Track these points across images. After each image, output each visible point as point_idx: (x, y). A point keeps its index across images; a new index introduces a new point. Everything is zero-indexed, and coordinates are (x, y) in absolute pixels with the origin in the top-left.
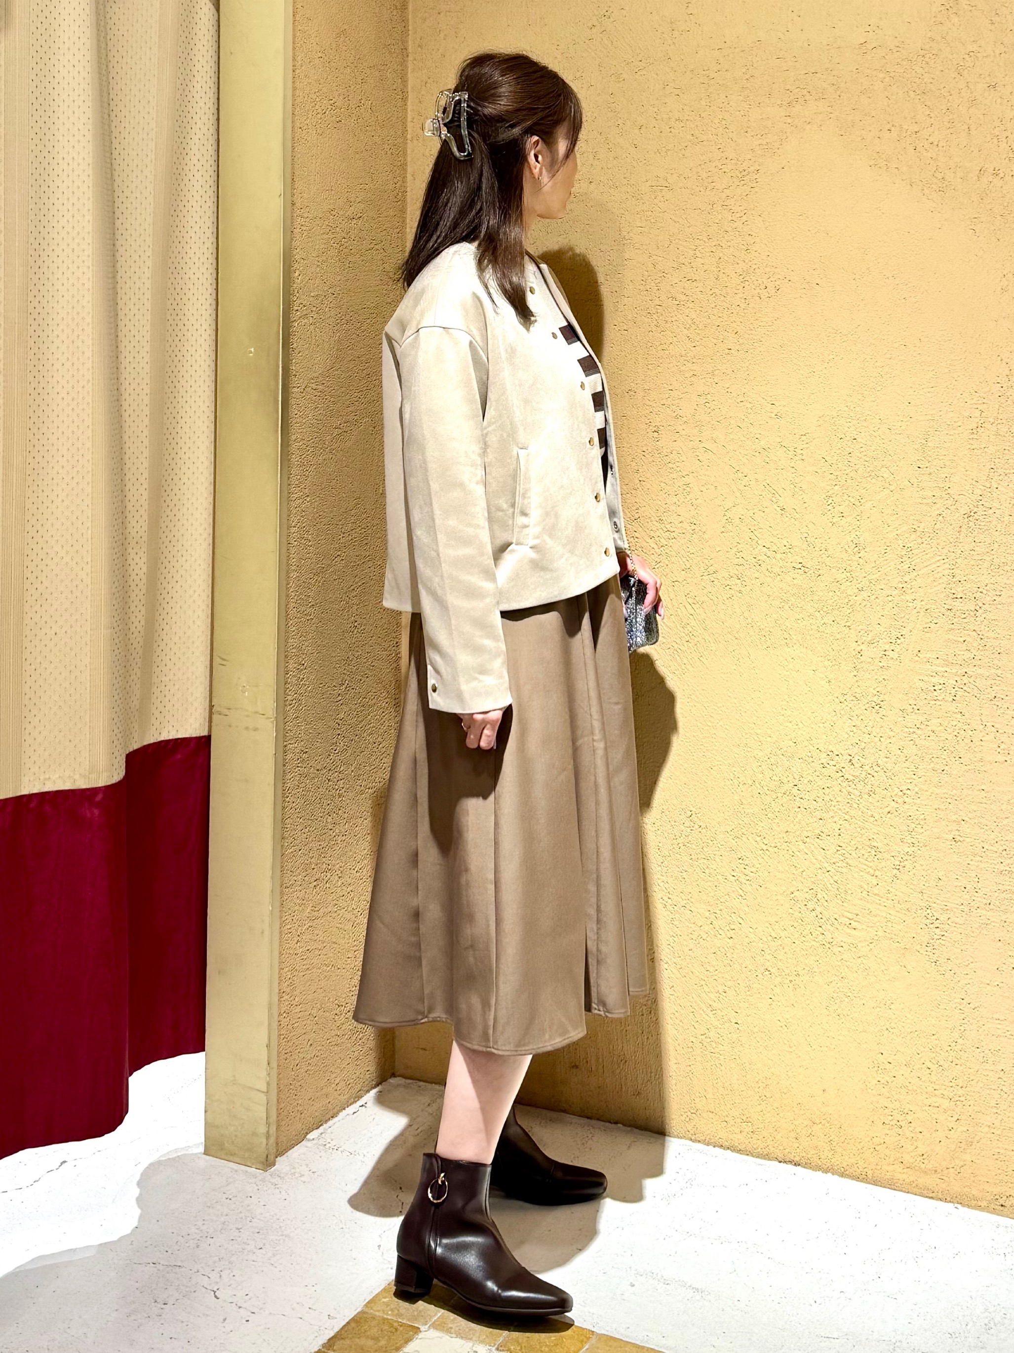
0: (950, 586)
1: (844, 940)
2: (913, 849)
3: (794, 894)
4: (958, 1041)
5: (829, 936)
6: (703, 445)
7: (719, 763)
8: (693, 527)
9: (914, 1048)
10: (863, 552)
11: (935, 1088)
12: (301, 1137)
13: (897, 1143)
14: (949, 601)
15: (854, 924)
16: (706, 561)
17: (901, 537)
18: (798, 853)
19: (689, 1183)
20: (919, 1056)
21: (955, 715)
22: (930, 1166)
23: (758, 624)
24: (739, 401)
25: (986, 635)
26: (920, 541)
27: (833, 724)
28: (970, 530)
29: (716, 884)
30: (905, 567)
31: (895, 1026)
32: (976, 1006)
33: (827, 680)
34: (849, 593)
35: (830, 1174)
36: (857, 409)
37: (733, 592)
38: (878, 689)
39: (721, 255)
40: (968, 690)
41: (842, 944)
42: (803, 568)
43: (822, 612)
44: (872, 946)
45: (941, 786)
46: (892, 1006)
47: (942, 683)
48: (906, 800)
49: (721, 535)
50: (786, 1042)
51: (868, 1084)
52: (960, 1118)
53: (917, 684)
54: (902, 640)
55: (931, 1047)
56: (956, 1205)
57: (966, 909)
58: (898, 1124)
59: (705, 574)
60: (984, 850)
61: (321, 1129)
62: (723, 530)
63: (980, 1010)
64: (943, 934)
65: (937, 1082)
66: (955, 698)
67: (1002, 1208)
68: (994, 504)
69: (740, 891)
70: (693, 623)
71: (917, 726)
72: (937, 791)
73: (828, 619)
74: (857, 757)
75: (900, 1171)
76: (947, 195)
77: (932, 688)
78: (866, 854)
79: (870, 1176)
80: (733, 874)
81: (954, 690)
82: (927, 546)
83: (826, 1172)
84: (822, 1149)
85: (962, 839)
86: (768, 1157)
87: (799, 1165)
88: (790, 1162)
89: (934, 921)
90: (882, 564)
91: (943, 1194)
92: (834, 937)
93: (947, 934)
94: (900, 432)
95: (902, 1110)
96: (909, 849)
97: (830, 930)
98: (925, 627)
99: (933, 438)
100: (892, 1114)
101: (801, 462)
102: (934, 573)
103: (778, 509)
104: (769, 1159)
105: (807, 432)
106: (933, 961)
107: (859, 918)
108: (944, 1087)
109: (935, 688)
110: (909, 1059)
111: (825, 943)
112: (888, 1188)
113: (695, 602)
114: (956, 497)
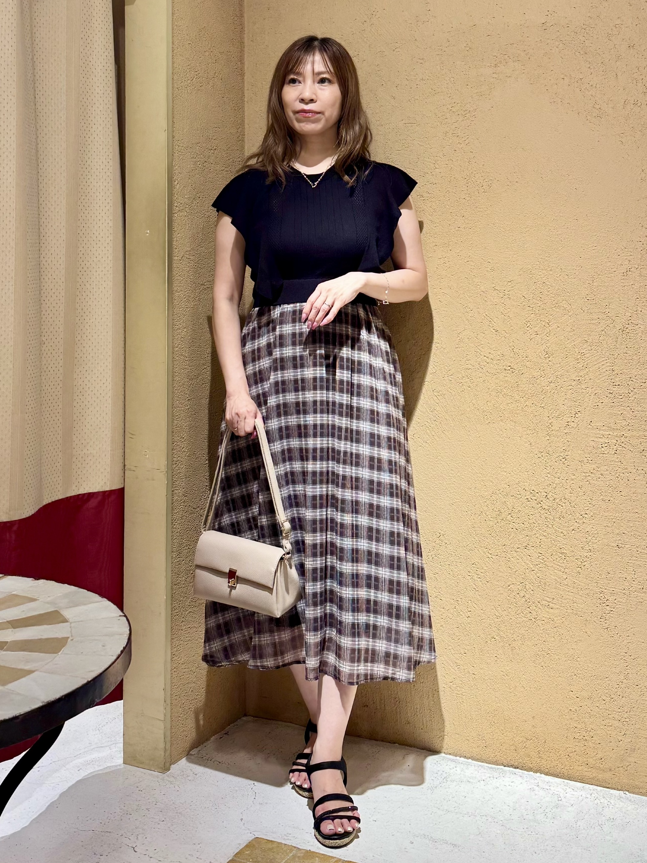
0: (611, 377)
1: (545, 616)
2: (590, 553)
3: (511, 586)
4: (623, 681)
5: (534, 613)
6: (443, 291)
9: (593, 687)
10: (551, 357)
11: (608, 713)
12: (186, 752)
13: (583, 752)
14: (611, 387)
15: (551, 605)
16: (446, 367)
17: (577, 347)
18: (512, 559)
19: (445, 780)
20: (597, 692)
21: (616, 463)
22: (606, 766)
23: (482, 408)
24: (466, 261)
25: (636, 410)
26: (589, 348)
27: (534, 472)
28: (624, 341)
29: (458, 580)
30: (580, 366)
31: (581, 672)
32: (635, 657)
33: (529, 443)
34: (543, 385)
35: (538, 774)
36: (545, 262)
37: (464, 386)
38: (564, 448)
39: (452, 166)
40: (626, 447)
41: (543, 619)
42: (511, 370)
43: (524, 398)
44: (563, 619)
45: (608, 511)
46: (578, 659)
47: (607, 442)
48: (585, 521)
49: (456, 350)
50: (507, 685)
51: (563, 713)
52: (625, 733)
53: (590, 444)
54: (580, 414)
55: (605, 686)
56: (625, 792)
57: (627, 592)
58: (584, 738)
59: (446, 376)
60: (638, 553)
61: (199, 748)
62: (457, 346)
63: (638, 660)
64: (612, 609)
65: (610, 710)
66: (616, 452)
68: (640, 322)
69: (474, 586)
70: (438, 408)
71: (591, 471)
72: (606, 514)
73: (528, 403)
74: (551, 494)
75: (586, 770)
76: (602, 119)
77: (600, 446)
78: (559, 558)
79: (566, 774)
80: (469, 574)
81: (616, 446)
82: (595, 352)
83: (536, 772)
84: (533, 757)
85: (623, 546)
86: (496, 763)
87: (518, 768)
88: (512, 766)
89: (605, 601)
90: (564, 365)
91: (615, 785)
92: (538, 614)
93: (614, 610)
94: (574, 277)
95: (586, 729)
96: (587, 554)
97: (535, 609)
98: (595, 405)
99: (597, 280)
100: (579, 731)
101: (508, 299)
102: (599, 369)
103: (494, 331)
104: (497, 765)
105: (512, 279)
106: (605, 628)
107: (554, 601)
108: (614, 712)
109: (602, 446)
110: (590, 694)
111: (531, 618)
112: (579, 782)
113: (440, 395)
114: (613, 319)
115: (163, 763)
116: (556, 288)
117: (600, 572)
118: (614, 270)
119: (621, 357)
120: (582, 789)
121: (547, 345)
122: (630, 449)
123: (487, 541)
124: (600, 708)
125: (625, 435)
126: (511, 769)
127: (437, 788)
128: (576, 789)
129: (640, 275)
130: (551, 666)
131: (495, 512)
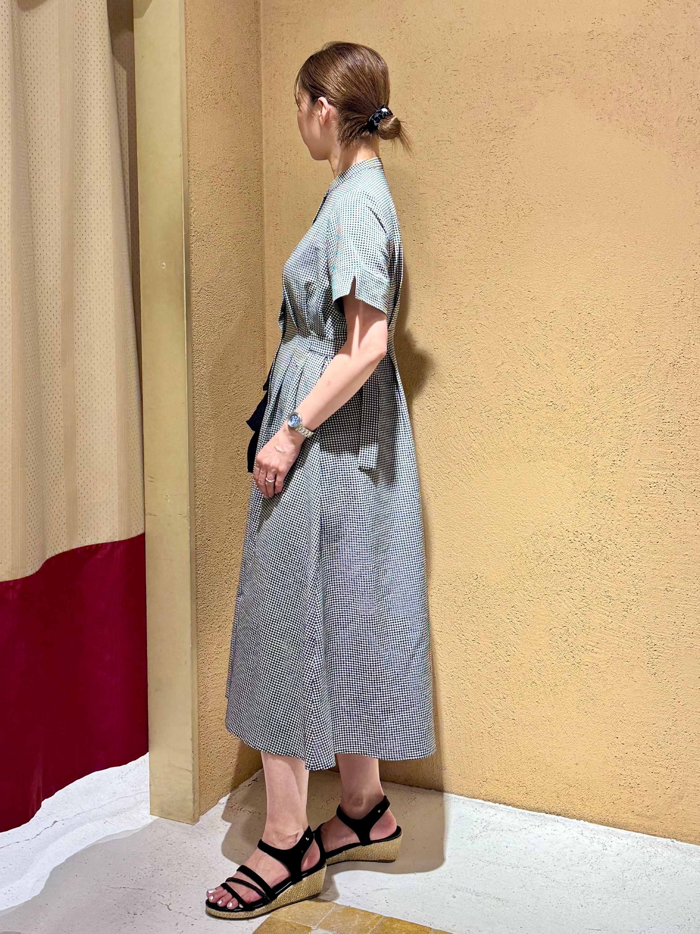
0: (661, 414)
1: (589, 661)
2: (637, 597)
3: (552, 630)
4: (672, 728)
5: (578, 658)
6: (480, 322)
7: (495, 542)
8: (474, 379)
9: (641, 733)
10: (596, 393)
11: (656, 760)
12: (215, 802)
13: (629, 799)
14: (661, 425)
15: (596, 650)
16: (484, 403)
17: (624, 381)
18: (554, 602)
19: (485, 828)
20: (644, 739)
21: (666, 504)
22: (653, 814)
23: (522, 445)
24: (504, 290)
25: (687, 447)
26: (638, 383)
27: (578, 513)
28: (675, 374)
29: (496, 624)
30: (627, 402)
31: (626, 719)
32: (683, 704)
33: (572, 482)
34: (587, 422)
35: (582, 821)
36: (590, 293)
37: (503, 424)
38: (609, 488)
39: (489, 188)
40: (676, 486)
41: (588, 663)
42: (554, 406)
43: (567, 436)
44: (608, 664)
45: (656, 553)
46: (624, 705)
47: (656, 481)
48: (632, 563)
49: (494, 384)
50: (549, 731)
51: (608, 759)
52: (673, 780)
53: (638, 483)
54: (627, 453)
55: (652, 733)
56: (672, 840)
57: (676, 637)
58: (630, 785)
59: (483, 412)
60: (688, 596)
61: (227, 797)
62: (495, 380)
63: (687, 706)
64: (659, 654)
66: (665, 492)
68: (692, 356)
69: (514, 629)
70: (475, 445)
71: (639, 512)
73: (572, 440)
74: (595, 535)
75: (632, 817)
76: (654, 138)
77: (649, 486)
78: (603, 602)
79: (611, 821)
80: (508, 617)
81: (665, 486)
82: (643, 387)
83: (579, 819)
84: (576, 804)
85: (672, 589)
86: (538, 810)
87: (560, 815)
88: (554, 813)
89: (653, 646)
90: (611, 401)
91: (663, 833)
92: (582, 659)
94: (622, 308)
95: (632, 776)
96: (634, 597)
97: (577, 654)
98: (643, 443)
99: (647, 310)
100: (625, 779)
101: (550, 331)
102: (648, 406)
103: (534, 364)
104: (539, 812)
105: (554, 310)
106: (652, 673)
107: (598, 646)
108: (662, 759)
109: (650, 486)
110: (637, 741)
111: (575, 663)
112: (624, 829)
113: (476, 432)
114: (664, 352)
115: (191, 815)
116: (603, 320)
117: (647, 616)
118: (666, 300)
119: (671, 393)
120: (628, 837)
121: (592, 380)
122: (680, 489)
123: (528, 583)
124: (647, 754)
125: (676, 474)
126: (554, 816)
127: (478, 837)
128: (621, 837)
129: (694, 306)
130: (595, 712)
131: (536, 554)
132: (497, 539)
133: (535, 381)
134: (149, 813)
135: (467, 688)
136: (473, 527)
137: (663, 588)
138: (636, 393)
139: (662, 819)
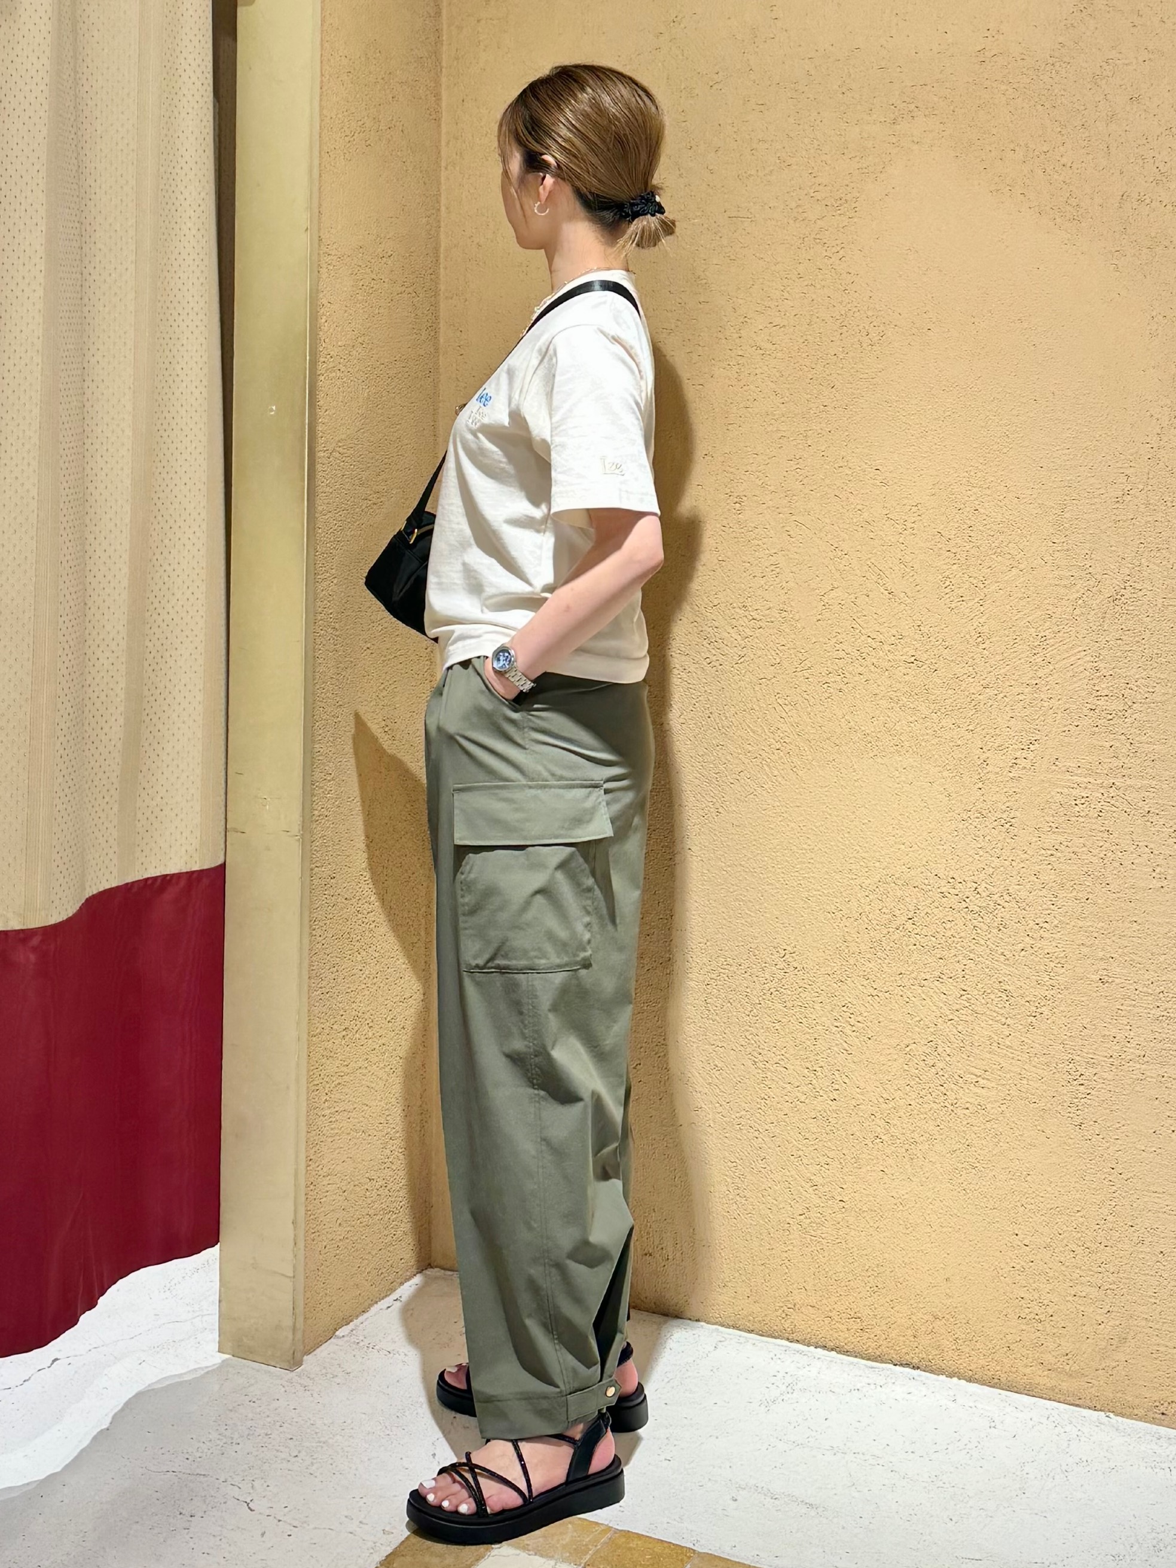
0: (1093, 682)
1: (970, 1100)
2: (1052, 992)
3: (910, 1047)
4: (1108, 1218)
5: (952, 1095)
6: (794, 518)
7: (816, 893)
8: (784, 614)
9: (1055, 1227)
10: (988, 642)
11: (1081, 1274)
12: (330, 1334)
13: (1036, 1341)
14: (1093, 699)
15: (982, 1082)
16: (800, 656)
17: (1034, 625)
18: (913, 999)
19: (790, 1387)
20: (1061, 1236)
21: (1101, 834)
22: (1075, 1367)
24: (836, 466)
25: (1137, 739)
27: (954, 846)
29: (816, 1036)
30: (1037, 660)
31: (1032, 1201)
32: (1129, 1176)
33: (946, 793)
34: (972, 692)
35: (955, 1379)
36: (979, 475)
37: (832, 690)
38: (1008, 804)
39: (814, 296)
40: (1117, 804)
41: (968, 1105)
42: (916, 662)
43: (939, 714)
44: (1004, 1107)
45: (1085, 918)
46: (1029, 1178)
47: (1085, 795)
48: (1045, 935)
49: (817, 623)
50: (901, 1222)
51: (1000, 1271)
52: (1111, 1310)
53: (1055, 798)
54: (1036, 745)
55: (1075, 1226)
56: (1108, 1414)
57: (1117, 1063)
58: (1037, 1317)
59: (798, 670)
60: (1137, 992)
61: (351, 1326)
62: (819, 617)
63: (1135, 1181)
64: (1088, 1092)
65: (1083, 1268)
66: (1101, 814)
67: (1163, 1417)
68: (1145, 586)
69: (845, 1044)
70: (784, 727)
71: (1056, 847)
73: (947, 722)
74: (984, 885)
75: (1040, 1374)
76: (1082, 224)
77: (1073, 803)
78: (996, 999)
79: (1003, 1380)
80: (836, 1024)
81: (1100, 804)
82: (1065, 635)
83: (951, 1376)
84: (946, 1349)
85: (1111, 980)
86: (880, 1358)
87: (918, 1368)
88: (907, 1365)
89: (1078, 1077)
90: (1011, 657)
91: (1092, 1402)
92: (958, 1097)
93: (1093, 1092)
94: (1030, 502)
95: (1041, 1301)
96: (1048, 992)
97: (951, 1089)
98: (1064, 729)
99: (1071, 508)
100: (1029, 1306)
101: (912, 537)
102: (1072, 667)
103: (885, 592)
104: (882, 1362)
105: (919, 503)
106: (1076, 1124)
107: (987, 1075)
108: (1091, 1273)
109: (1077, 802)
110: (1050, 1240)
111: (946, 1104)
112: (1026, 1394)
113: (787, 703)
114: (1099, 577)
115: (291, 1353)
116: (999, 520)
117: (1069, 1026)
118: (1102, 490)
119: (1111, 646)
120: (1032, 1407)
121: (980, 620)
122: (1125, 809)
123: (869, 966)
124: (1067, 1264)
125: (1118, 784)
126: (907, 1370)
127: (777, 1402)
128: (1021, 1408)
130: (980, 1190)
131: (885, 916)
132: (819, 888)
133: (884, 620)
134: (217, 1349)
135: (764, 1145)
136: (779, 866)
137: (1097, 977)
138: (1053, 645)
139: (1090, 1377)
